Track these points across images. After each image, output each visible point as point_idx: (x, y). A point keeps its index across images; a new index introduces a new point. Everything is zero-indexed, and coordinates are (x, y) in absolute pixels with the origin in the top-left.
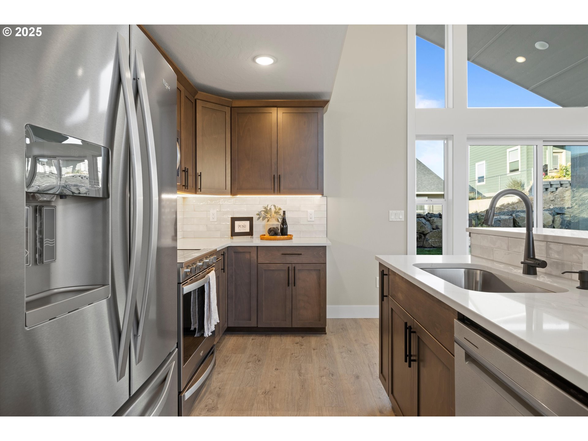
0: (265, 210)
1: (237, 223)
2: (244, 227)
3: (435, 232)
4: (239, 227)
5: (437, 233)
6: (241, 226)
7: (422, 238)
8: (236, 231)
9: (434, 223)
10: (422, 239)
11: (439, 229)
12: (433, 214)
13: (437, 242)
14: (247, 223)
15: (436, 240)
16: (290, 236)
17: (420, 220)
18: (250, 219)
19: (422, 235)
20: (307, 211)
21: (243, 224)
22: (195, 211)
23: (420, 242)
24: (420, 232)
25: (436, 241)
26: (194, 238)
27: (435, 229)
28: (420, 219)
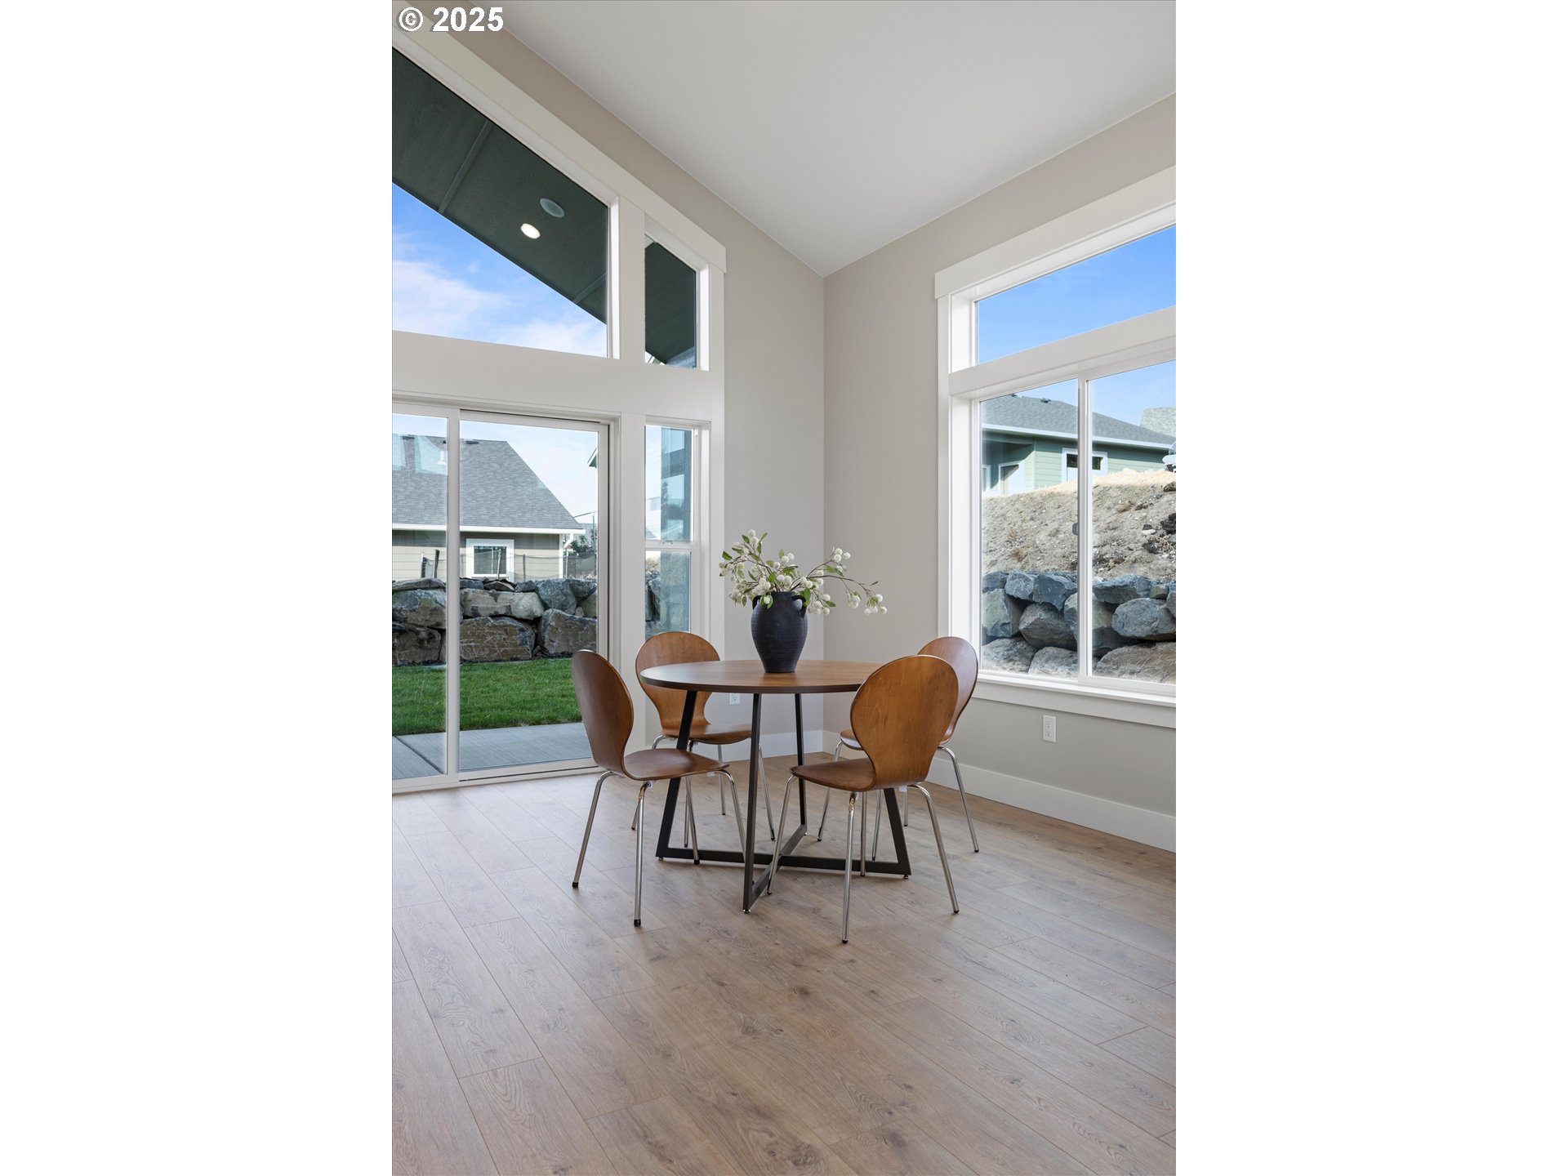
3: (469, 624)
5: (474, 626)
7: (437, 639)
9: (469, 603)
10: (435, 642)
11: (480, 616)
12: (467, 581)
13: (474, 650)
15: (472, 644)
17: (429, 594)
19: (436, 633)
23: (430, 649)
24: (430, 624)
25: (471, 646)
27: (471, 617)
28: (431, 592)
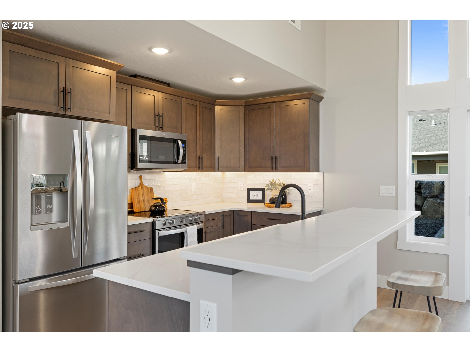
0: (271, 183)
1: (252, 193)
2: (258, 196)
4: (254, 196)
6: (255, 195)
8: (251, 199)
14: (261, 193)
16: (289, 205)
18: (263, 190)
20: (307, 185)
21: (257, 194)
22: (230, 183)
26: (229, 202)
